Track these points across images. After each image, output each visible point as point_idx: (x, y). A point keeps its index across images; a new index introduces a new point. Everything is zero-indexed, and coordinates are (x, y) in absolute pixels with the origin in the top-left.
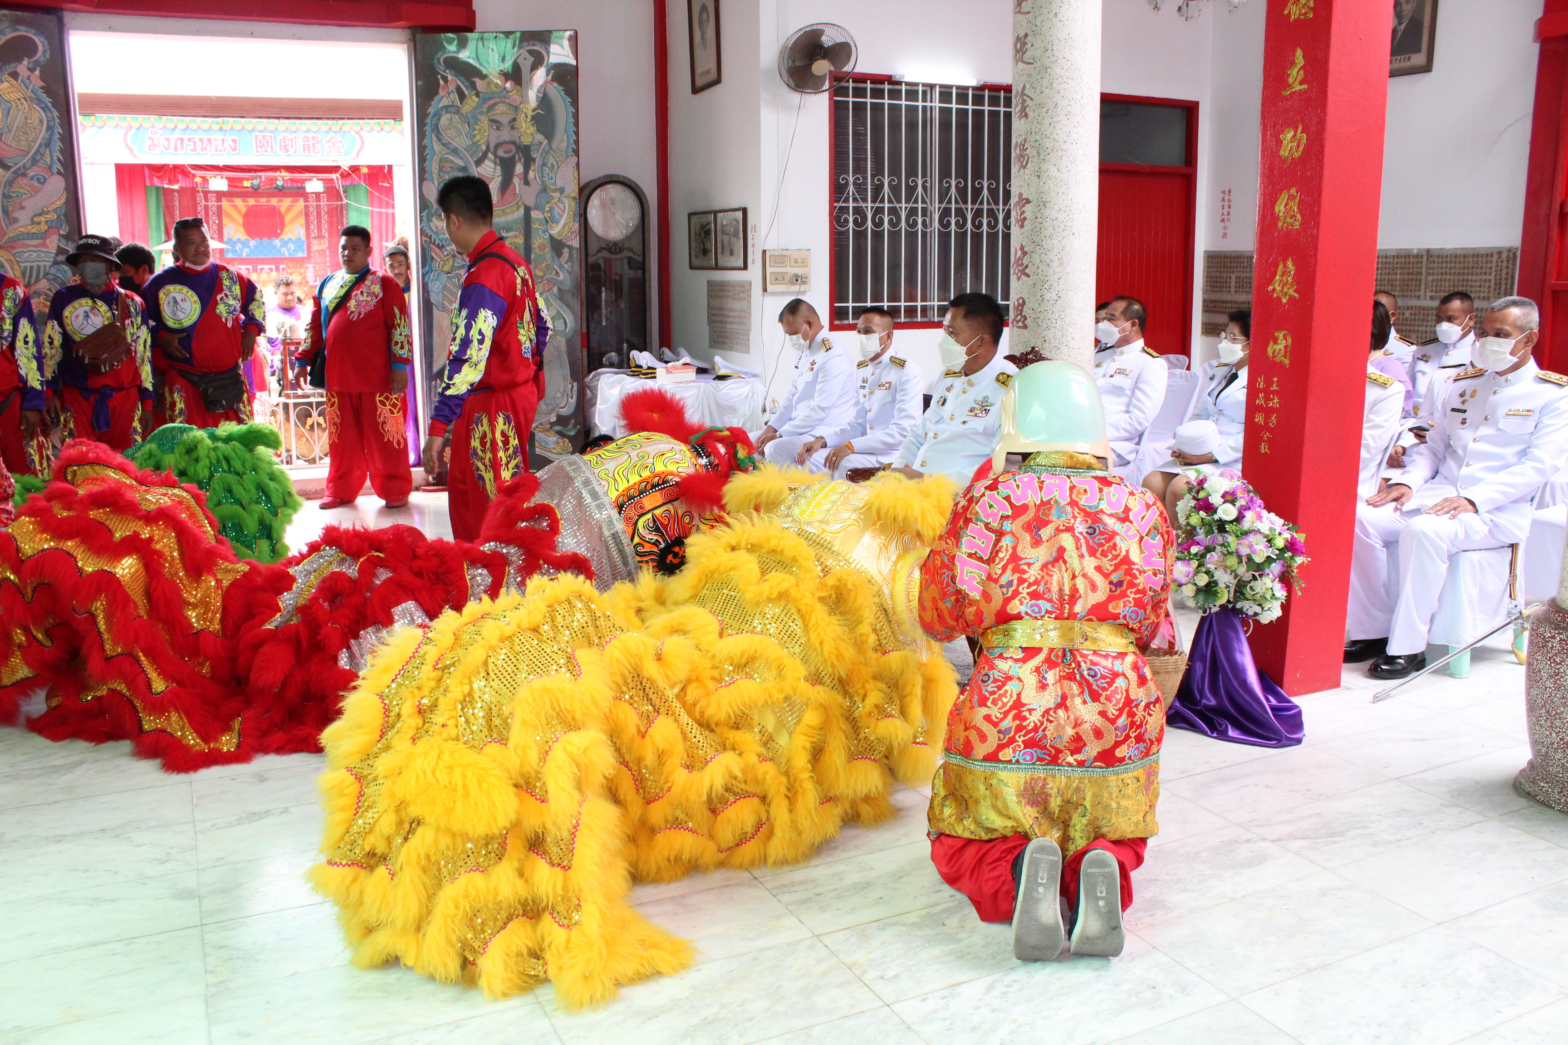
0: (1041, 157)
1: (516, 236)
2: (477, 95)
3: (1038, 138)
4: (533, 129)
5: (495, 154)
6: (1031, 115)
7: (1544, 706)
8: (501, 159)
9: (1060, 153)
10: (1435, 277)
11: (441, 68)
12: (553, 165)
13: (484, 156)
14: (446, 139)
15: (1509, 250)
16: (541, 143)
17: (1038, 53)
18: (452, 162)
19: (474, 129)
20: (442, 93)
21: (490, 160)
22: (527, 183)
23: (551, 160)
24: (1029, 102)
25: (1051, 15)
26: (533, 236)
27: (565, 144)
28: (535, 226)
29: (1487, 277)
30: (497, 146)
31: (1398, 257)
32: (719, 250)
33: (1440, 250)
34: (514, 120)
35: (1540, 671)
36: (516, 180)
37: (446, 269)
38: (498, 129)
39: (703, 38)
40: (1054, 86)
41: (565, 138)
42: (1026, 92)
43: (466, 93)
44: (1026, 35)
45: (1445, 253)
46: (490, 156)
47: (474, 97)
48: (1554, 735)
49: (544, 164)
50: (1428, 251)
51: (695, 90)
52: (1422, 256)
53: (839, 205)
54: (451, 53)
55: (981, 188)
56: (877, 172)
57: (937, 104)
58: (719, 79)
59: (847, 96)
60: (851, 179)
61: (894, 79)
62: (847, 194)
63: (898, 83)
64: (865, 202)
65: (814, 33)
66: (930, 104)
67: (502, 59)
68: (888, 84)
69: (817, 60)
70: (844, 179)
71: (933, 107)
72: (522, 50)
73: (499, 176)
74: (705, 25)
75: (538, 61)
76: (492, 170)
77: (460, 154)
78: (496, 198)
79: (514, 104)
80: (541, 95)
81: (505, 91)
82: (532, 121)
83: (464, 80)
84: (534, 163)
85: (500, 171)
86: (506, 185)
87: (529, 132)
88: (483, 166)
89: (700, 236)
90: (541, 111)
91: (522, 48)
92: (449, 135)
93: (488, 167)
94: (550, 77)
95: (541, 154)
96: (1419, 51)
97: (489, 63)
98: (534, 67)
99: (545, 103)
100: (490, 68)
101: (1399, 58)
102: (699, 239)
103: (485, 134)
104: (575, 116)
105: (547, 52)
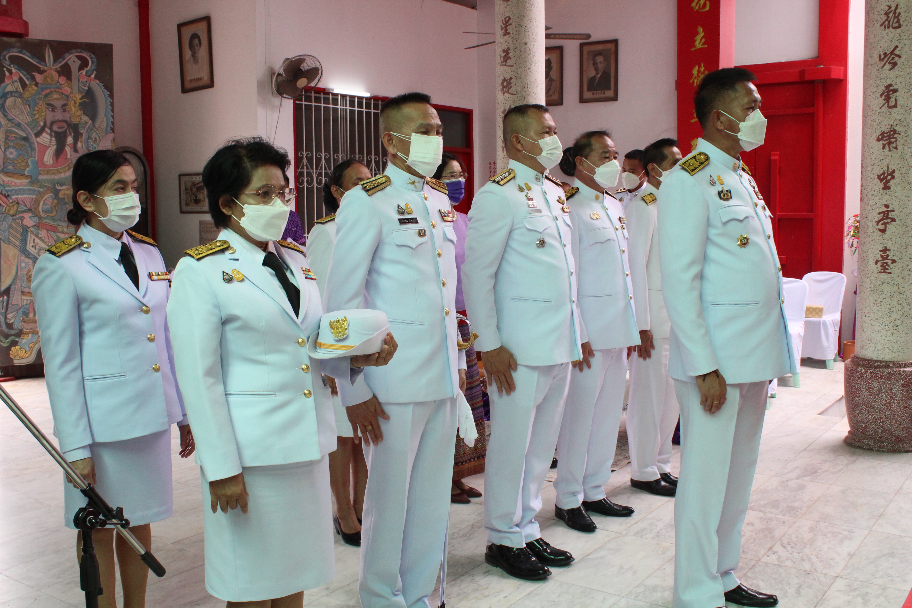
2: (36, 85)
4: (80, 112)
5: (51, 129)
8: (56, 132)
11: (7, 63)
12: (96, 138)
13: (42, 130)
14: (11, 116)
16: (86, 123)
17: (519, 89)
18: (16, 133)
19: (34, 110)
20: (7, 81)
21: (47, 133)
22: (76, 150)
23: (95, 135)
25: (527, 68)
27: (105, 124)
30: (52, 123)
34: (65, 105)
36: (68, 149)
37: (12, 212)
38: (53, 111)
39: (194, 55)
41: (105, 120)
43: (28, 83)
44: (511, 79)
46: (47, 130)
47: (34, 87)
49: (89, 138)
51: (185, 90)
53: (299, 170)
54: (14, 52)
55: (371, 161)
56: (318, 150)
57: (348, 108)
58: (211, 85)
59: (302, 101)
60: (305, 154)
61: (326, 91)
62: (303, 164)
63: (328, 94)
64: (312, 169)
65: (300, 61)
66: (345, 107)
67: (55, 61)
68: (323, 94)
69: (300, 78)
70: (301, 154)
71: (346, 109)
72: (72, 55)
73: (54, 145)
74: (196, 48)
75: (84, 64)
76: (49, 141)
77: (23, 128)
78: (51, 161)
79: (66, 94)
80: (87, 88)
81: (58, 84)
82: (79, 106)
83: (25, 73)
84: (82, 137)
85: (55, 142)
86: (59, 152)
87: (77, 114)
88: (41, 137)
89: (192, 190)
90: (86, 100)
91: (71, 53)
92: (13, 113)
93: (45, 138)
94: (93, 76)
95: (87, 131)
96: (610, 89)
97: (45, 62)
98: (81, 68)
99: (89, 94)
100: (46, 66)
101: (598, 92)
102: (190, 192)
103: (42, 114)
104: (112, 104)
105: (91, 58)
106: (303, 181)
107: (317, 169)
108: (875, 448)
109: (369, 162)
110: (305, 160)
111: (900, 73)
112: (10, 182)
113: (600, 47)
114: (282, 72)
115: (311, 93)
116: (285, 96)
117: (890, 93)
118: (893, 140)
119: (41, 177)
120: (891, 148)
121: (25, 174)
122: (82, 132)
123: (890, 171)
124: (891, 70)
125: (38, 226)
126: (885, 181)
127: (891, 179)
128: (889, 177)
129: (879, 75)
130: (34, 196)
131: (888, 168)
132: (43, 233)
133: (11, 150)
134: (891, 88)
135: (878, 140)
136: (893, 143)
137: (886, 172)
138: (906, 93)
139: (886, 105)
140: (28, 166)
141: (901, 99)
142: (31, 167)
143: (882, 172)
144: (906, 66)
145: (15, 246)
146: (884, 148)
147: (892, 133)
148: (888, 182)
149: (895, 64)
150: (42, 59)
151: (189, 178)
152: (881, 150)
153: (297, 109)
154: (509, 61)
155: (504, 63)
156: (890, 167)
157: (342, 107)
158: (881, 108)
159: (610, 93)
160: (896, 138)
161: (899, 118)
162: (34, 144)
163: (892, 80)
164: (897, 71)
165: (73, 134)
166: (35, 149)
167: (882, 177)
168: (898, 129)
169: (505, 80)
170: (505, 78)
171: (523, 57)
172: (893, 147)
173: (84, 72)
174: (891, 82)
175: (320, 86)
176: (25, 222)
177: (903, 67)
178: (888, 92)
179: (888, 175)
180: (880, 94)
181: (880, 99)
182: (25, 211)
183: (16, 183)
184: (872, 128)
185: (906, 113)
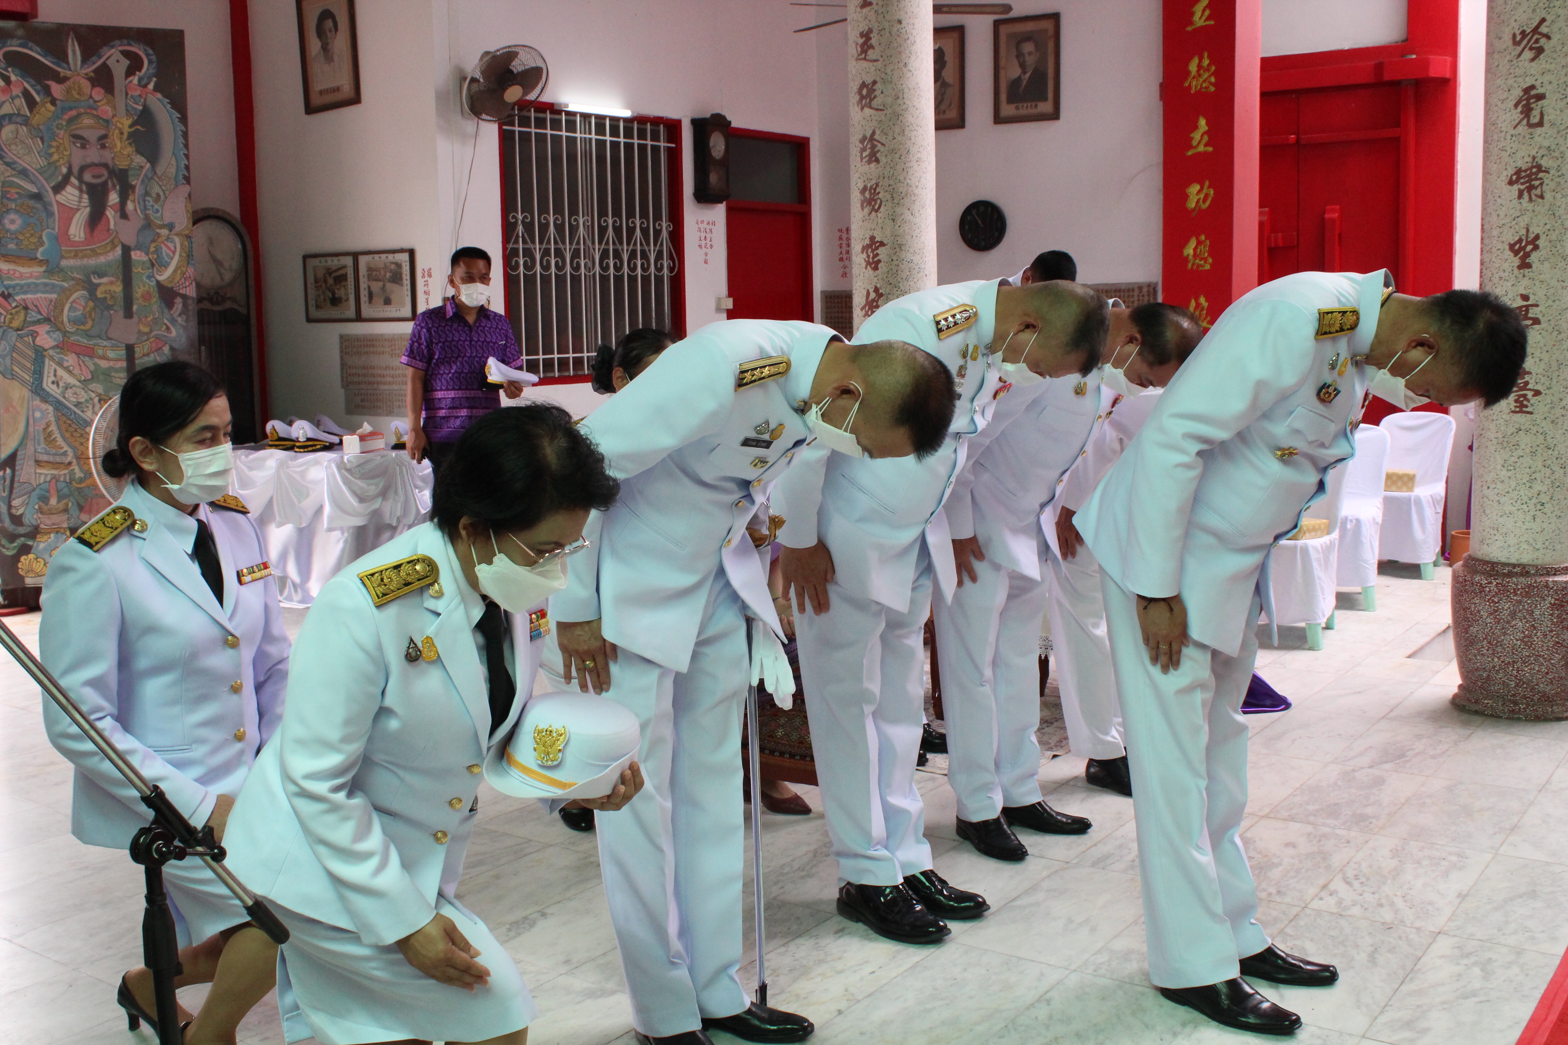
0: (895, 201)
1: (111, 283)
2: (53, 102)
3: (891, 182)
4: (129, 150)
5: (80, 178)
6: (883, 160)
7: (1486, 638)
8: (88, 185)
9: (913, 198)
11: (2, 65)
12: (158, 195)
13: (66, 181)
16: (142, 167)
17: (889, 100)
18: (19, 187)
19: (50, 146)
21: (73, 186)
22: (124, 215)
23: (156, 189)
24: (879, 146)
25: (901, 65)
26: (135, 282)
27: (173, 170)
28: (136, 270)
30: (82, 169)
32: (364, 298)
34: (104, 137)
35: (1479, 611)
36: (110, 213)
37: (16, 324)
38: (83, 147)
39: (325, 48)
40: (906, 132)
41: (173, 162)
42: (876, 137)
44: (875, 82)
46: (73, 180)
47: (49, 105)
48: (1496, 660)
49: (147, 194)
51: (310, 109)
53: (510, 246)
54: (14, 47)
55: (634, 228)
56: (543, 209)
57: (594, 136)
58: (356, 99)
59: (514, 125)
60: (520, 217)
61: (556, 108)
62: (517, 234)
63: (559, 112)
64: (533, 242)
65: (510, 55)
66: (588, 136)
67: (85, 60)
68: (551, 113)
69: (510, 86)
70: (514, 217)
71: (590, 139)
72: (113, 50)
73: (86, 207)
74: (329, 35)
75: (135, 65)
76: (77, 199)
77: (32, 177)
78: (82, 235)
79: (105, 117)
80: (140, 108)
81: (91, 101)
82: (128, 138)
83: (33, 82)
84: (134, 192)
85: (87, 201)
86: (96, 218)
87: (125, 153)
88: (64, 193)
89: (326, 281)
90: (139, 128)
91: (113, 47)
92: (15, 152)
93: (71, 195)
94: (151, 86)
95: (143, 181)
96: (1046, 99)
97: (68, 63)
98: (130, 72)
99: (145, 118)
100: (70, 70)
101: (1025, 105)
102: (324, 286)
103: (65, 153)
104: (185, 135)
105: (147, 55)
106: (517, 264)
107: (541, 242)
108: (1505, 713)
109: (631, 231)
110: (520, 228)
111: (1548, 67)
112: (12, 272)
113: (1030, 26)
114: (478, 75)
115: (530, 111)
116: (484, 116)
117: (1532, 101)
118: (1537, 183)
119: (64, 263)
120: (1534, 197)
121: (36, 258)
122: (134, 183)
123: (1532, 236)
124: (1533, 60)
125: (61, 347)
126: (1522, 253)
127: (1532, 250)
128: (1529, 248)
129: (1512, 71)
130: (54, 296)
131: (1528, 231)
132: (71, 360)
133: (12, 216)
134: (1533, 92)
135: (1511, 183)
136: (1536, 188)
137: (1524, 238)
138: (1559, 101)
139: (1525, 122)
140: (42, 244)
141: (1550, 111)
142: (47, 245)
143: (1517, 239)
144: (1559, 53)
145: (23, 382)
146: (1520, 196)
147: (1534, 170)
148: (1527, 255)
149: (1540, 51)
150: (62, 57)
151: (320, 262)
152: (1516, 201)
153: (505, 139)
154: (870, 52)
155: (863, 56)
156: (1531, 230)
157: (583, 136)
158: (1515, 128)
159: (1046, 107)
160: (1541, 179)
161: (1546, 143)
162: (51, 205)
163: (1535, 78)
164: (1544, 62)
165: (118, 187)
166: (53, 214)
167: (1517, 247)
168: (1544, 163)
169: (863, 85)
170: (864, 82)
171: (895, 45)
172: (1536, 195)
173: (135, 80)
174: (1534, 83)
175: (546, 98)
176: (39, 341)
177: (1555, 55)
178: (1528, 100)
179: (1528, 243)
180: (1514, 103)
181: (1515, 111)
182: (38, 322)
183: (21, 274)
184: (1500, 163)
185: (1559, 135)
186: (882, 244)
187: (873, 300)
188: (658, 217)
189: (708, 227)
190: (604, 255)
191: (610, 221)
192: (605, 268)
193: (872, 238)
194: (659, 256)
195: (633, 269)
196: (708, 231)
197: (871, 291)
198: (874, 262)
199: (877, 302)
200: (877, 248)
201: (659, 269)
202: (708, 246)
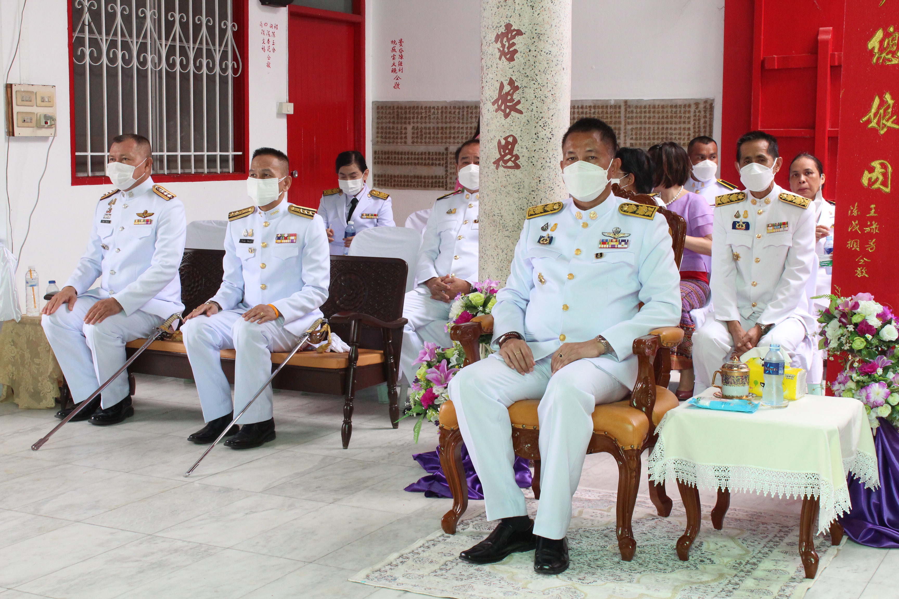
10: (634, 126)
15: (706, 102)
29: (687, 126)
31: (595, 107)
33: (638, 101)
45: (643, 104)
50: (626, 102)
52: (620, 107)
53: (75, 35)
55: (201, 25)
60: (86, 4)
62: (83, 22)
64: (100, 33)
70: (80, 3)
106: (83, 54)
109: (197, 28)
110: (87, 16)
186: (519, 33)
187: (508, 94)
188: (223, 16)
189: (272, 30)
190: (171, 51)
191: (177, 16)
192: (171, 65)
193: (508, 26)
194: (224, 57)
195: (198, 68)
196: (271, 34)
197: (505, 83)
198: (509, 52)
199: (512, 95)
200: (514, 37)
201: (224, 70)
202: (271, 49)
